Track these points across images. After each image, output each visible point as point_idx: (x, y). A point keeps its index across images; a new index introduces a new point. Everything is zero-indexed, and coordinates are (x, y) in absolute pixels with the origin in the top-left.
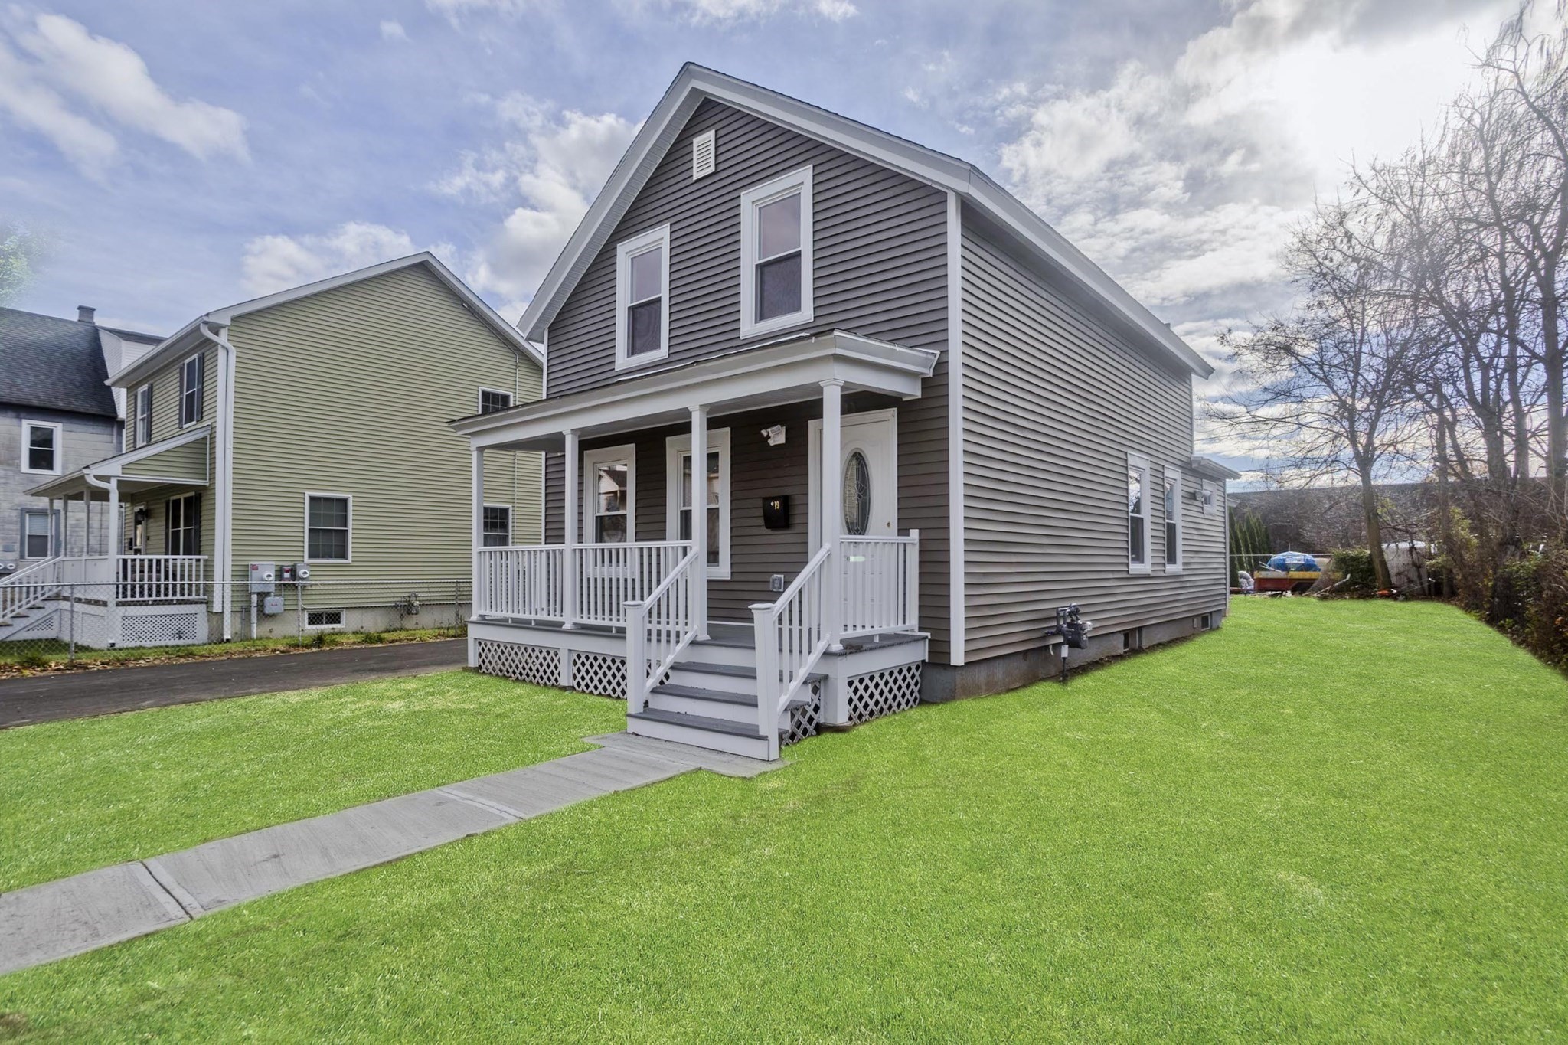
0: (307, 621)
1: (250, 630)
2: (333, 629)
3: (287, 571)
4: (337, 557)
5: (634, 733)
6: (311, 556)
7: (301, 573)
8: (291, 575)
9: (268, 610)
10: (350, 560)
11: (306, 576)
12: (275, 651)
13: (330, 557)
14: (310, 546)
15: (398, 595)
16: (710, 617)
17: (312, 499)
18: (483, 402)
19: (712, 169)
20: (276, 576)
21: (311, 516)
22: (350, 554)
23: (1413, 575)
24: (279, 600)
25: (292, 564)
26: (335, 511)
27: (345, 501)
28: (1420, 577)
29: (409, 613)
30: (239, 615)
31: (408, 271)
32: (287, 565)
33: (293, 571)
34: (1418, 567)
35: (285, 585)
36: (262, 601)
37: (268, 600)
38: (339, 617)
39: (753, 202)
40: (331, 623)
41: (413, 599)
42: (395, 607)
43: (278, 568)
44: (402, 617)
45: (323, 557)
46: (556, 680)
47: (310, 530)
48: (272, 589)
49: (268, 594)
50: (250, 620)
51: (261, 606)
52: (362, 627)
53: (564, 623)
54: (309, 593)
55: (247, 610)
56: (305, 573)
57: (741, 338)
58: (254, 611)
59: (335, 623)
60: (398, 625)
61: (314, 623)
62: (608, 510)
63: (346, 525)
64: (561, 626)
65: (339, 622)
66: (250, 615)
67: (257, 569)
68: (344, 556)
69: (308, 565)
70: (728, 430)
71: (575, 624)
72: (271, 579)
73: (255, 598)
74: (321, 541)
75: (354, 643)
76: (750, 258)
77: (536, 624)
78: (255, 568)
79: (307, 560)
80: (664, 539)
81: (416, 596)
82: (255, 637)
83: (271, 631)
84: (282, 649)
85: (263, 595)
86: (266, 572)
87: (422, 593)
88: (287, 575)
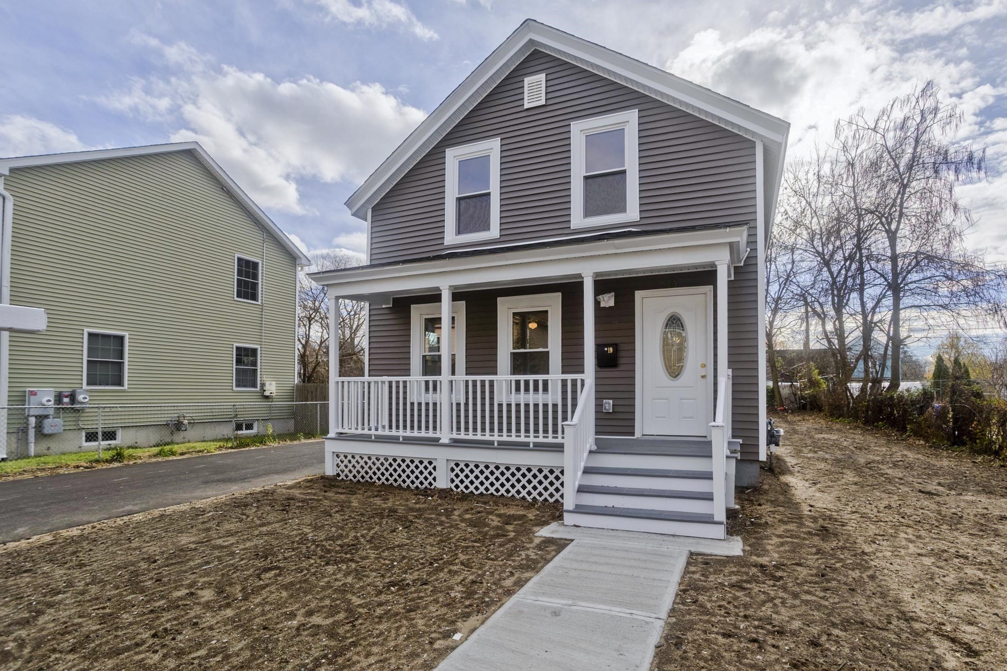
0: (84, 438)
1: (27, 449)
2: (110, 445)
3: (66, 397)
4: (113, 384)
5: (575, 526)
6: (88, 384)
7: (80, 398)
8: (70, 399)
9: (47, 431)
10: (126, 387)
11: (86, 400)
12: (78, 467)
13: (107, 384)
14: (88, 374)
15: (170, 416)
16: (597, 433)
17: (91, 335)
18: (238, 266)
19: (543, 102)
20: (55, 400)
21: (89, 349)
22: (126, 382)
23: (793, 399)
24: (59, 421)
25: (71, 390)
26: (112, 346)
27: (121, 339)
28: (796, 400)
29: (178, 429)
30: (15, 435)
31: (176, 155)
32: (66, 390)
33: (73, 397)
34: (795, 395)
35: (63, 409)
36: (40, 422)
37: (47, 422)
38: (115, 435)
39: (581, 131)
40: (107, 440)
41: (181, 419)
42: (168, 425)
43: (57, 394)
44: (172, 433)
45: (100, 384)
46: (430, 484)
47: (88, 361)
48: (51, 412)
49: (47, 417)
50: (27, 439)
51: (39, 427)
52: (136, 443)
53: (440, 439)
54: (88, 414)
55: (25, 431)
56: (85, 398)
57: (572, 228)
58: (32, 433)
59: (111, 439)
60: (168, 440)
61: (90, 441)
62: (429, 352)
63: (122, 357)
64: (438, 441)
65: (115, 439)
66: (27, 435)
67: (35, 394)
68: (120, 383)
69: (87, 391)
70: (559, 294)
71: (451, 439)
72: (50, 403)
73: (32, 420)
74: (99, 371)
75: (150, 457)
76: (578, 170)
77: (404, 440)
78: (33, 393)
79: (85, 387)
80: (496, 374)
81: (184, 417)
82: (33, 454)
83: (48, 449)
84: (85, 465)
85: (41, 418)
86: (46, 397)
87: (189, 414)
88: (66, 400)
